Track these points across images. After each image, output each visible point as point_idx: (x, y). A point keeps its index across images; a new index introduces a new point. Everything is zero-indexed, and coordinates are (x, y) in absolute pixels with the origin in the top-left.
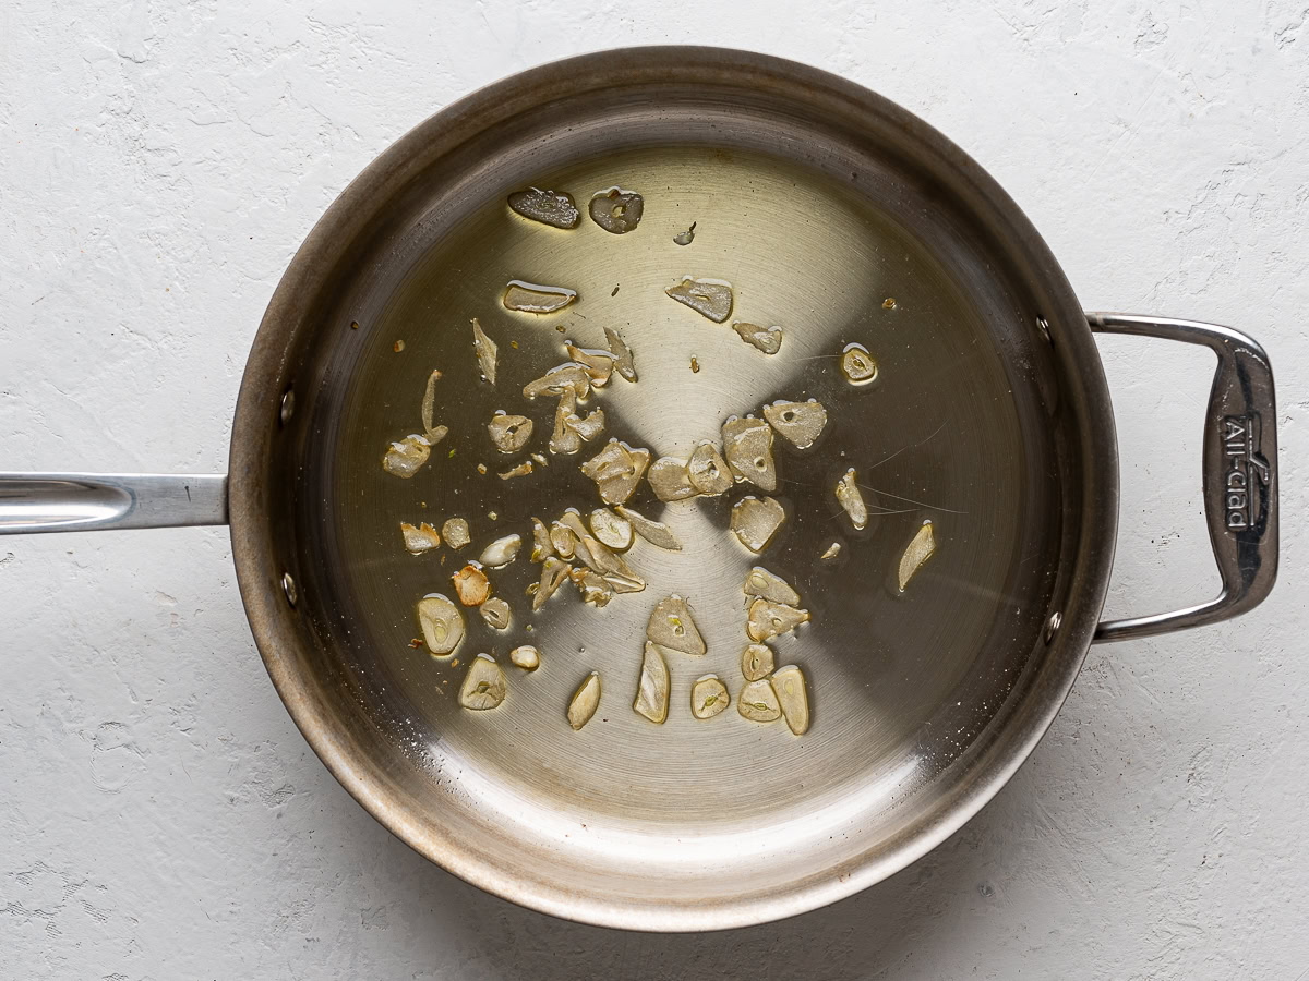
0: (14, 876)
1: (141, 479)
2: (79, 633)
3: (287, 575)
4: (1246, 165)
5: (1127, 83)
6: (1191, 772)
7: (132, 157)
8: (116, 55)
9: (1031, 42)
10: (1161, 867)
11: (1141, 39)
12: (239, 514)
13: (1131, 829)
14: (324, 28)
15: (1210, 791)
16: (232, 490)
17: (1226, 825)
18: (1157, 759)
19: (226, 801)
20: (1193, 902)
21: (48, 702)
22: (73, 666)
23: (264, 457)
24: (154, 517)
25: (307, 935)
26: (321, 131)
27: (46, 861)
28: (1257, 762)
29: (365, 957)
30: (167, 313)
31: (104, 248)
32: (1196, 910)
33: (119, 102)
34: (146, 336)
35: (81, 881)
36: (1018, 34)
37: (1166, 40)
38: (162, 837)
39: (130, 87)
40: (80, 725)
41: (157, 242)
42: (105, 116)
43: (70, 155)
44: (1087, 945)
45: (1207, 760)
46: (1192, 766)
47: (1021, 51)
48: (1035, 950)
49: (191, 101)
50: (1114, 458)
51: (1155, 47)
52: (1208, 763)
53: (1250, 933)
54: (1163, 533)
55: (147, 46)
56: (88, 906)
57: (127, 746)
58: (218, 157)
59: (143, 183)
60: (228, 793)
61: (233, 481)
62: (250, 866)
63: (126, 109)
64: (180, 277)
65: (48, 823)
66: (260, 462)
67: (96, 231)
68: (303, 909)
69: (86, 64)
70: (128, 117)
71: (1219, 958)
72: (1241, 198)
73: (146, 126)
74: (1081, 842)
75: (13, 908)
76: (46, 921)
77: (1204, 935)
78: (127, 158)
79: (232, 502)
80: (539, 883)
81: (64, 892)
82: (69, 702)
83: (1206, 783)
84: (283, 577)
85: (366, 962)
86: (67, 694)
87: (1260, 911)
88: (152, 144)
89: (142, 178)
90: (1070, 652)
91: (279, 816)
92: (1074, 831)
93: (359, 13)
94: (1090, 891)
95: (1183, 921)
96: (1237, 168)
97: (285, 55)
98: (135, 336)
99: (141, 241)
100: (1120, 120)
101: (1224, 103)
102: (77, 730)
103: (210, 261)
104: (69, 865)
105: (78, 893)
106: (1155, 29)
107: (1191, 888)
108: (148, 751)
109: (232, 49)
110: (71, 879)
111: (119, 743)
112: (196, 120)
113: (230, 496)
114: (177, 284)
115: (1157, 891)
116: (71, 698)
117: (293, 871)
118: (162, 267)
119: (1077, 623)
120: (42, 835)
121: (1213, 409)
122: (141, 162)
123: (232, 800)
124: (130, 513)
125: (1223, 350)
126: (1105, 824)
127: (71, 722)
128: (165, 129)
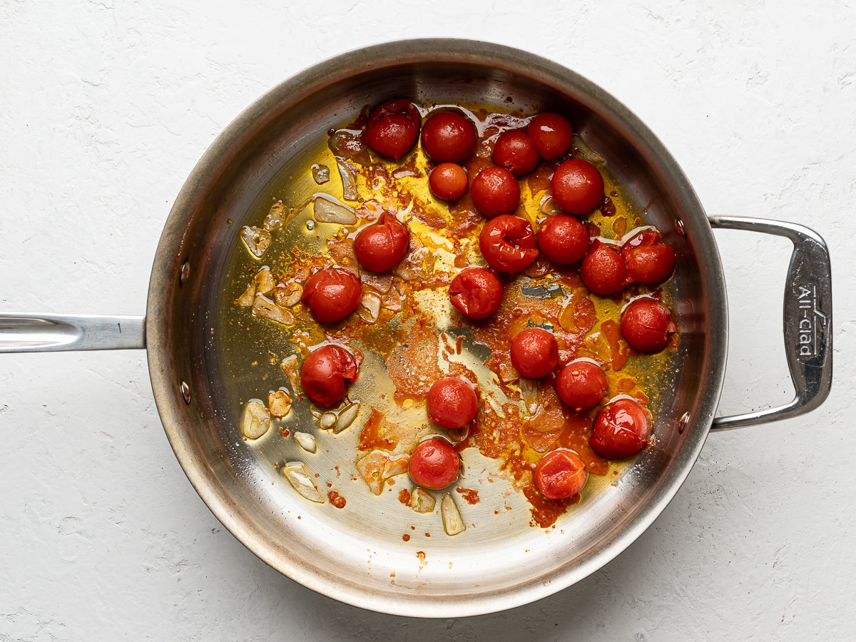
0: (5, 617)
1: (89, 319)
2: (50, 458)
3: (184, 383)
4: (818, 165)
5: (741, 110)
6: (775, 561)
7: (90, 148)
8: (80, 80)
9: (679, 82)
10: (755, 623)
11: (750, 81)
12: (153, 339)
13: (735, 597)
14: (216, 65)
15: (788, 573)
16: (148, 326)
17: (797, 596)
18: (754, 552)
19: (144, 570)
21: (29, 503)
22: (45, 480)
23: (170, 304)
24: (97, 343)
27: (26, 607)
31: (70, 207)
33: (82, 111)
34: (97, 264)
35: (48, 620)
36: (670, 77)
37: (767, 82)
38: (102, 593)
39: (89, 101)
40: (50, 518)
41: (105, 203)
42: (72, 120)
43: (49, 146)
45: (786, 554)
46: (776, 558)
49: (129, 112)
50: (725, 310)
51: (760, 86)
52: (786, 556)
54: (760, 404)
55: (101, 75)
56: (54, 637)
57: (79, 533)
58: (146, 148)
59: (96, 165)
60: (145, 564)
61: (149, 319)
63: (87, 116)
64: (120, 227)
65: (28, 582)
66: (167, 308)
67: (65, 196)
69: (60, 86)
70: (87, 121)
72: (814, 186)
73: (99, 127)
74: (703, 606)
78: (86, 148)
79: (148, 333)
80: (346, 585)
81: (38, 627)
82: (43, 504)
83: (785, 568)
84: (181, 384)
86: (42, 498)
88: (103, 139)
89: (96, 161)
90: (696, 436)
91: (179, 580)
92: (698, 598)
93: (239, 56)
96: (812, 166)
97: (191, 82)
98: (89, 265)
99: (94, 202)
100: (736, 134)
101: (804, 124)
102: (48, 522)
104: (41, 610)
105: (47, 628)
106: (759, 75)
107: (774, 637)
108: (94, 536)
109: (156, 78)
110: (42, 619)
111: (75, 530)
112: (132, 124)
113: (148, 329)
114: (117, 230)
116: (44, 501)
117: (187, 616)
118: (108, 220)
119: (699, 418)
120: (23, 590)
121: (790, 279)
122: (96, 151)
123: (148, 569)
124: (81, 340)
125: (797, 240)
126: (719, 595)
127: (43, 516)
128: (112, 129)
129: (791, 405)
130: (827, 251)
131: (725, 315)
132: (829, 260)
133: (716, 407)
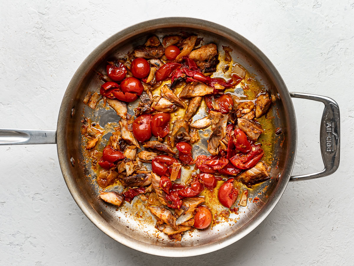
0: (11, 235)
1: (33, 131)
2: (28, 169)
4: (343, 41)
5: (311, 18)
6: (329, 205)
7: (42, 40)
8: (37, 12)
9: (285, 7)
10: (321, 231)
11: (314, 6)
12: (59, 141)
13: (313, 220)
14: (93, 5)
15: (334, 210)
16: (58, 134)
17: (339, 219)
18: (320, 202)
19: (68, 214)
20: (330, 240)
21: (20, 188)
22: (27, 178)
24: (36, 141)
25: (90, 251)
26: (93, 33)
27: (20, 231)
28: (347, 202)
29: (106, 257)
30: (52, 82)
31: (34, 65)
32: (331, 242)
33: (38, 25)
34: (46, 88)
35: (29, 236)
36: (281, 5)
37: (321, 7)
38: (51, 224)
39: (41, 21)
40: (29, 194)
41: (49, 63)
42: (34, 29)
43: (25, 40)
44: (301, 252)
45: (333, 202)
46: (329, 203)
47: (282, 10)
48: (287, 253)
49: (58, 25)
50: (296, 132)
51: (318, 8)
53: (345, 249)
55: (46, 10)
56: (31, 243)
57: (41, 200)
58: (65, 40)
60: (69, 212)
61: (58, 132)
62: (75, 232)
63: (40, 27)
64: (55, 73)
65: (20, 221)
66: (66, 127)
67: (32, 60)
68: (89, 244)
69: (29, 15)
70: (41, 29)
71: (337, 255)
72: (342, 49)
73: (46, 31)
74: (300, 224)
75: (11, 244)
76: (20, 247)
77: (333, 249)
78: (40, 40)
79: (58, 138)
81: (25, 239)
82: (26, 188)
83: (333, 208)
84: (71, 158)
85: (106, 258)
86: (25, 186)
87: (348, 243)
88: (47, 36)
89: (45, 46)
90: (283, 184)
91: (83, 218)
92: (297, 221)
94: (302, 237)
95: (327, 245)
96: (340, 41)
97: (83, 12)
98: (43, 89)
99: (44, 63)
100: (309, 28)
101: (337, 24)
102: (28, 196)
103: (63, 68)
104: (26, 232)
105: (29, 240)
106: (318, 4)
107: (329, 237)
108: (47, 201)
109: (69, 11)
110: (26, 236)
111: (39, 199)
112: (59, 30)
113: (57, 136)
115: (320, 237)
117: (87, 233)
118: (50, 70)
119: (285, 176)
120: (19, 224)
121: (323, 119)
122: (44, 41)
123: (70, 214)
124: (30, 140)
125: (326, 103)
126: (306, 219)
127: (26, 193)
128: (51, 32)
129: (322, 172)
130: (339, 108)
131: (296, 134)
132: (339, 112)
133: (291, 172)
